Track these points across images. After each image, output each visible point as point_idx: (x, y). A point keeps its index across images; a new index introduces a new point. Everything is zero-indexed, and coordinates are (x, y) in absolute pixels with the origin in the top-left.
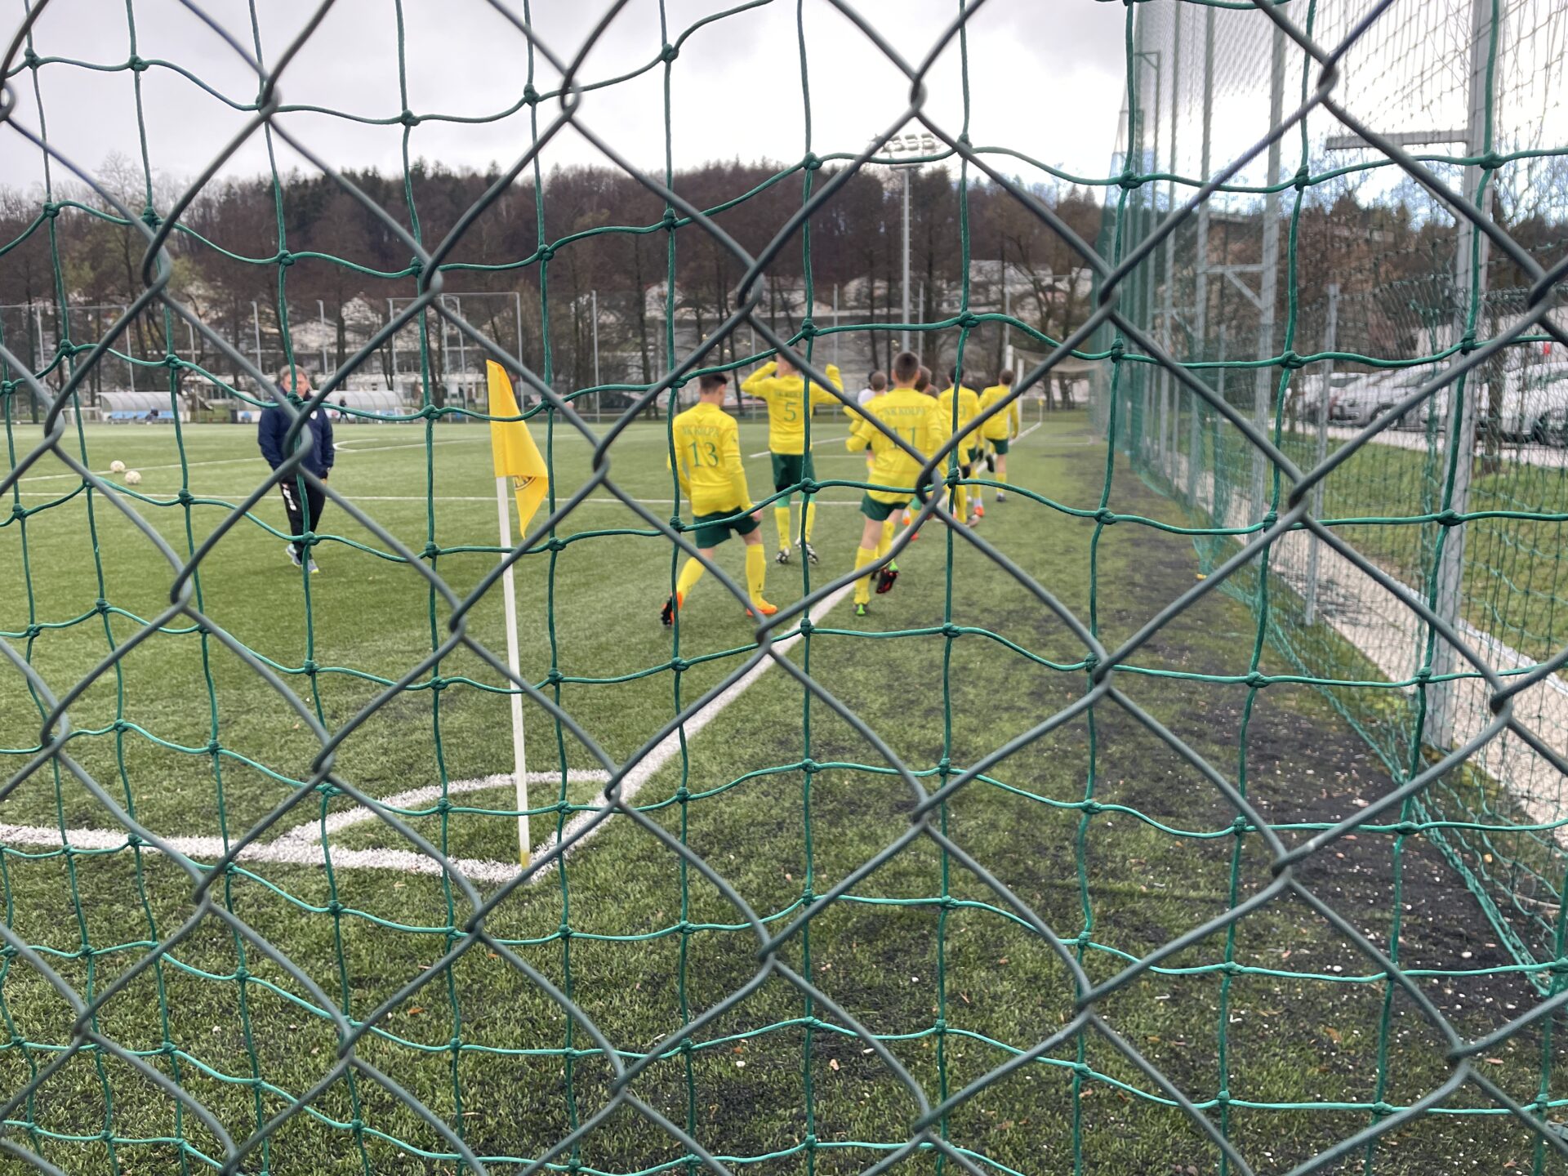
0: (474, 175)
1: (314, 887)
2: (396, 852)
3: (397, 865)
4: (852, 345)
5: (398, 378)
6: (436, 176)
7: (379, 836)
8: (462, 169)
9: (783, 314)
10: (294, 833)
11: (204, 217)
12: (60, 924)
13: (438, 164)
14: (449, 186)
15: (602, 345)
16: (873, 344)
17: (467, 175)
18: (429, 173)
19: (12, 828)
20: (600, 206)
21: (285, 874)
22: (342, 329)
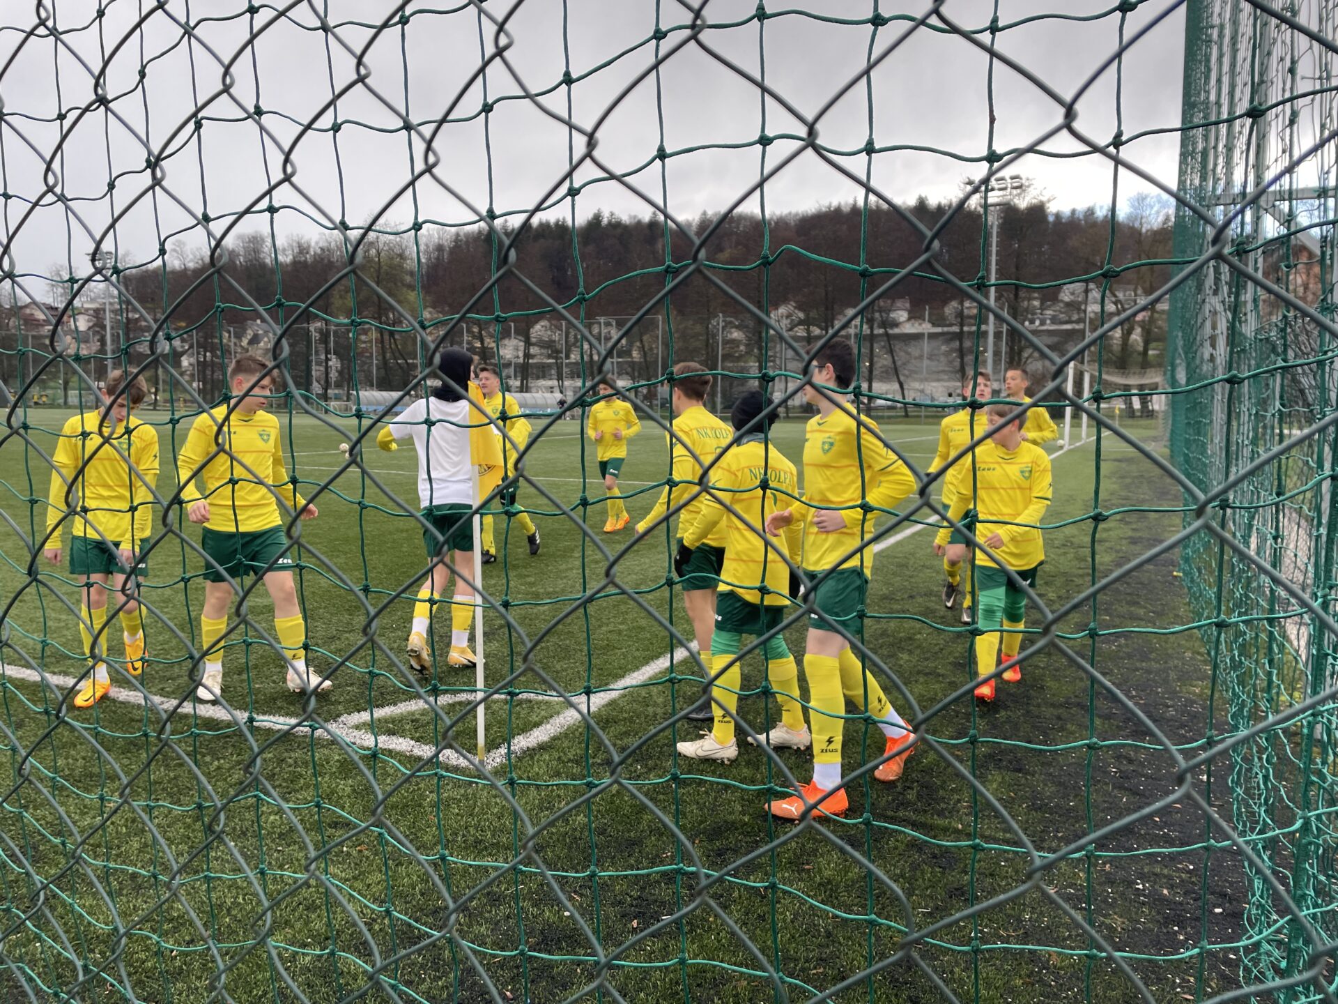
0: (639, 223)
1: (337, 757)
2: (401, 740)
3: (398, 748)
4: (942, 358)
5: (567, 383)
6: (610, 223)
7: (393, 727)
8: (630, 217)
9: (881, 331)
10: (342, 718)
11: (438, 259)
12: (167, 765)
13: (612, 214)
14: (619, 231)
15: (725, 357)
16: (962, 356)
17: (634, 221)
18: (605, 221)
19: (165, 699)
20: (738, 244)
21: (323, 746)
22: (528, 343)
